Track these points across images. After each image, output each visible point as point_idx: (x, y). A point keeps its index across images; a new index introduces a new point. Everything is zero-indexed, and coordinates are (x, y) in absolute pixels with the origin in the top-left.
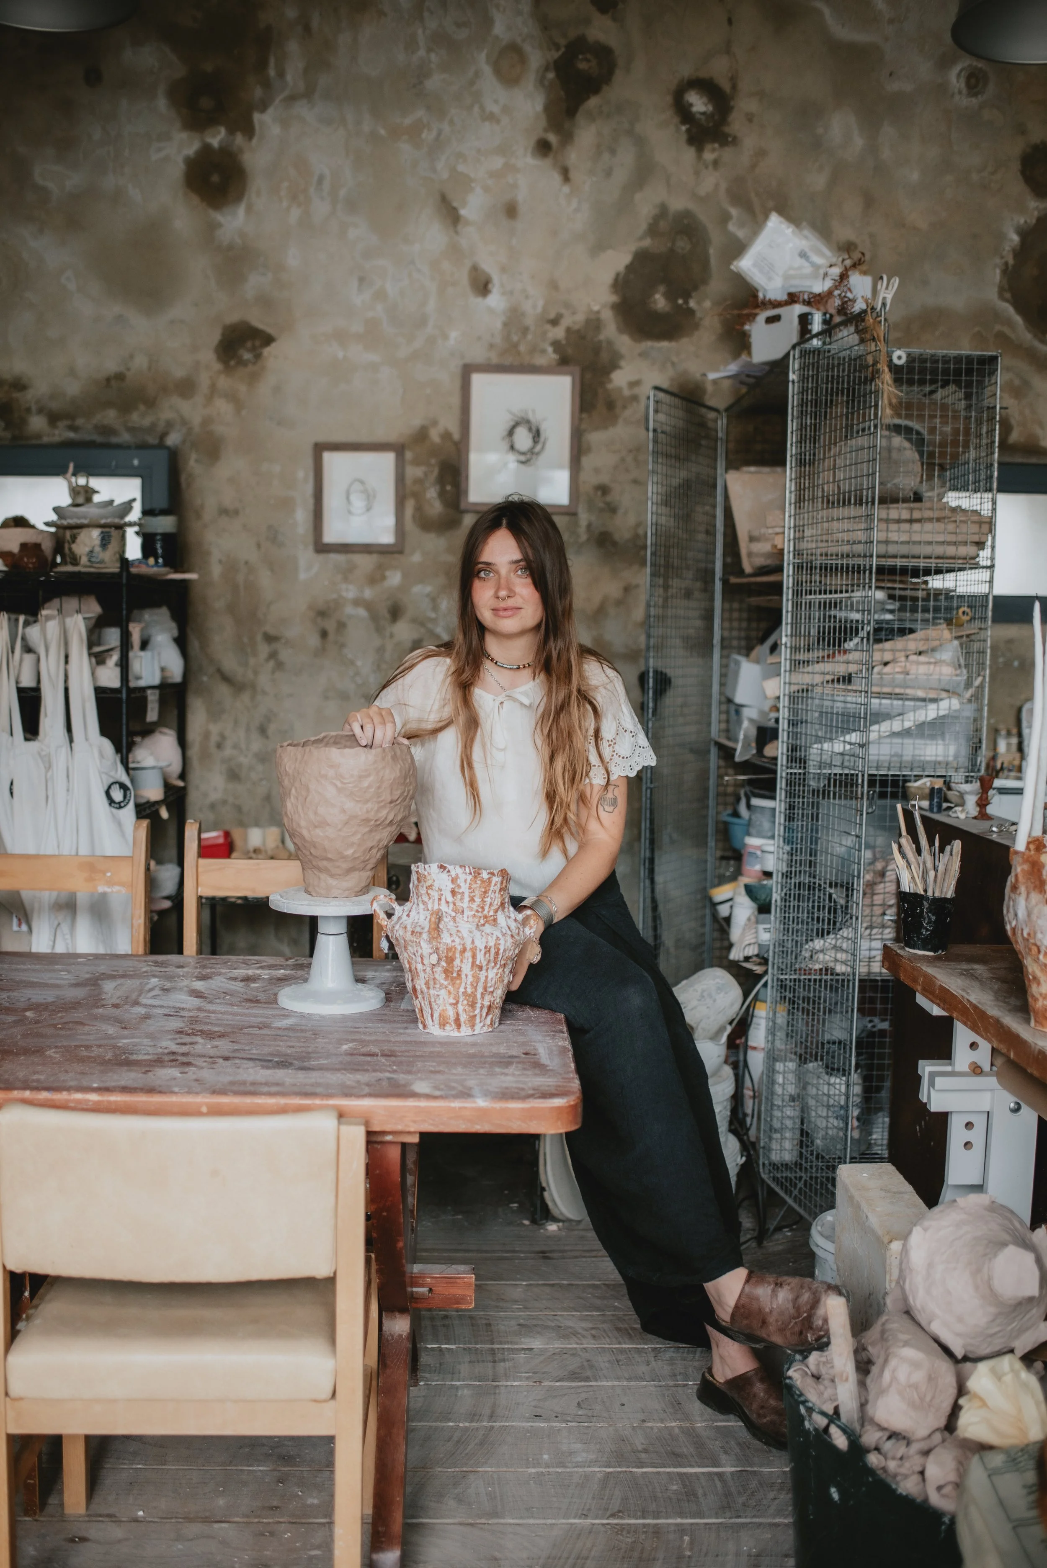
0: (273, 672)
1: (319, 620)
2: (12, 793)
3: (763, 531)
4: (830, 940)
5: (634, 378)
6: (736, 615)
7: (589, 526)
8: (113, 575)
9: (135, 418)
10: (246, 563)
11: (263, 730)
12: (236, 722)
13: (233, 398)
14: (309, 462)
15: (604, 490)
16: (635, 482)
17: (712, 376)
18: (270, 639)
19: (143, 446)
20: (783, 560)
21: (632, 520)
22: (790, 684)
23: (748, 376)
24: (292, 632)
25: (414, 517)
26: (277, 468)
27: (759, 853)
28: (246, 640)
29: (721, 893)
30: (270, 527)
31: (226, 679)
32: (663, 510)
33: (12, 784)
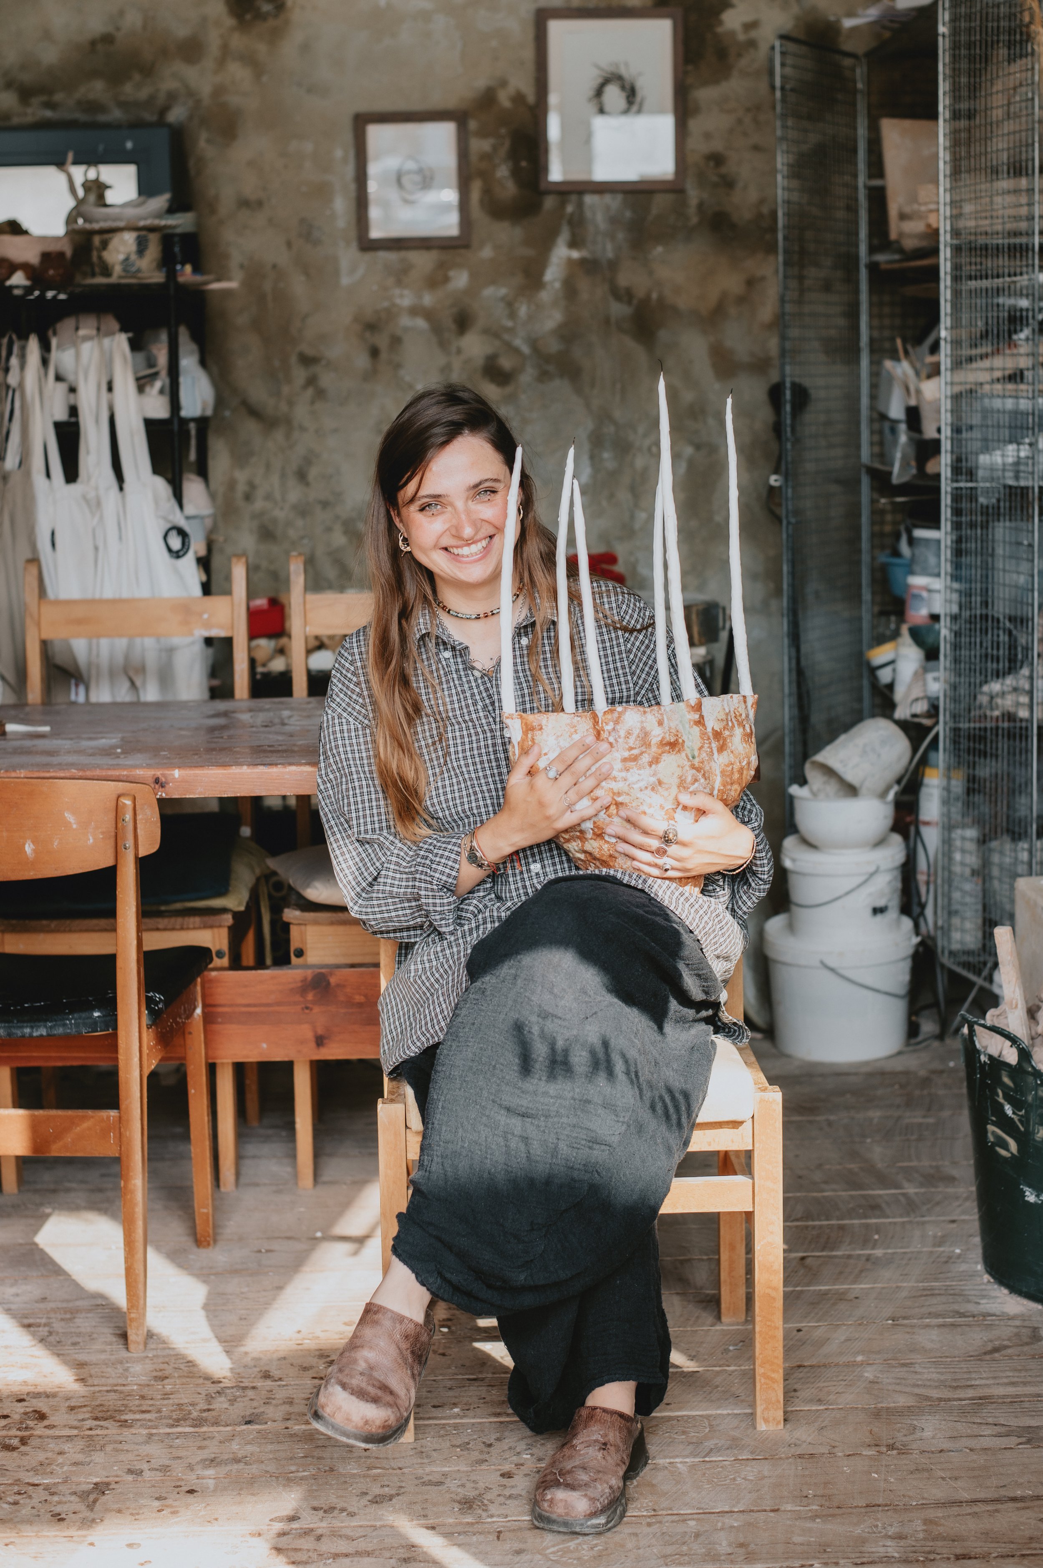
0: (313, 403)
1: (368, 335)
2: (53, 545)
3: (915, 207)
4: (1009, 681)
5: (748, 18)
6: (887, 310)
7: (701, 205)
8: (158, 285)
9: (128, 89)
10: (274, 266)
11: (302, 476)
12: (268, 466)
13: (249, 60)
14: (347, 136)
15: (717, 159)
16: (756, 148)
17: (848, 23)
18: (307, 361)
19: (136, 125)
20: (938, 242)
21: (753, 195)
22: (952, 384)
23: (892, 21)
24: (335, 351)
25: (482, 202)
26: (308, 147)
27: (925, 594)
28: (277, 363)
29: (880, 655)
30: (302, 221)
31: (254, 412)
32: (795, 183)
33: (53, 534)
